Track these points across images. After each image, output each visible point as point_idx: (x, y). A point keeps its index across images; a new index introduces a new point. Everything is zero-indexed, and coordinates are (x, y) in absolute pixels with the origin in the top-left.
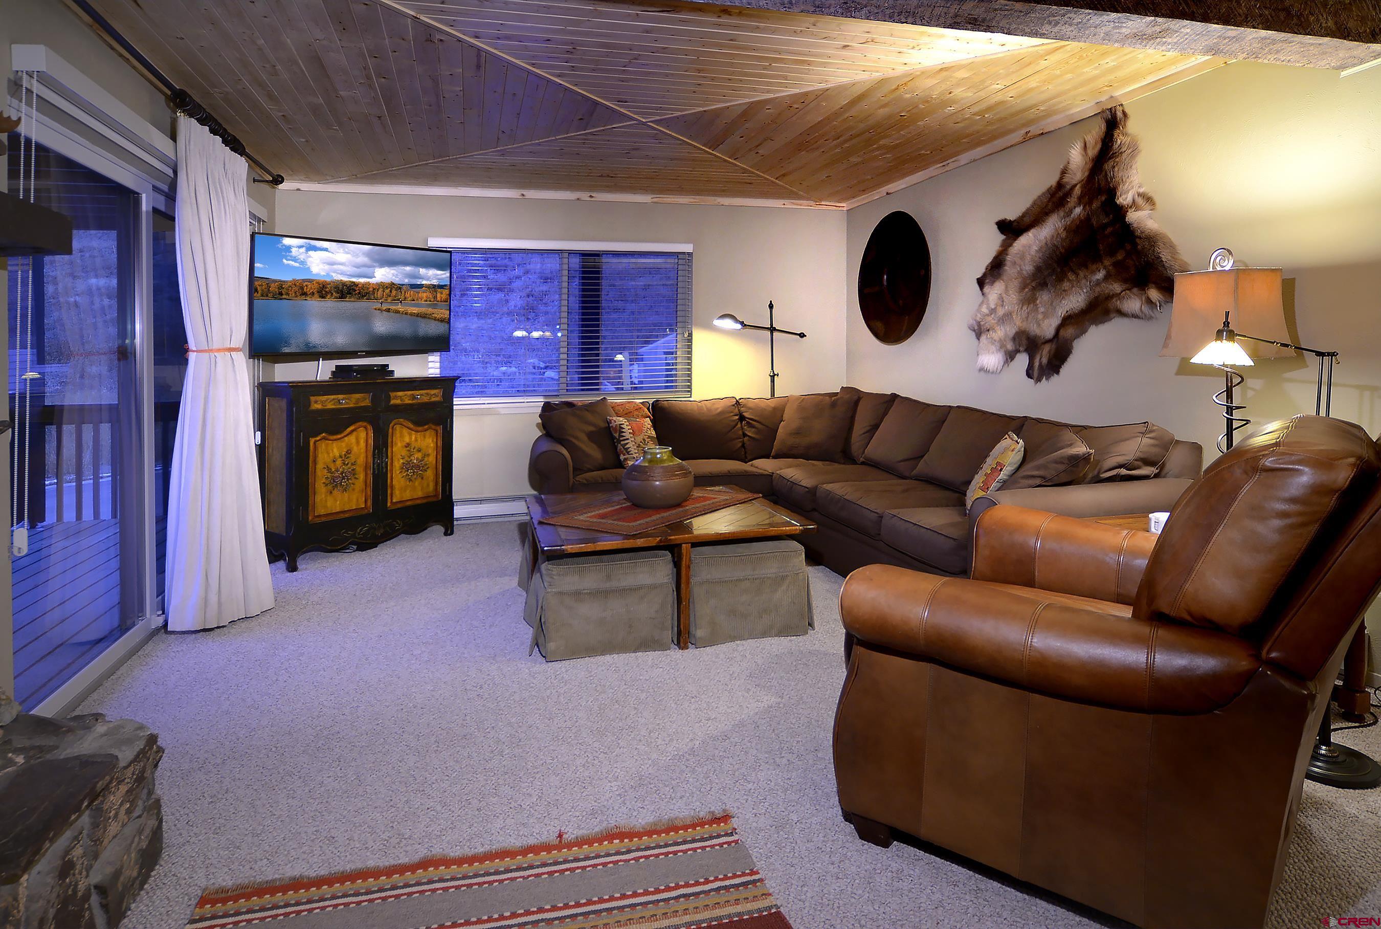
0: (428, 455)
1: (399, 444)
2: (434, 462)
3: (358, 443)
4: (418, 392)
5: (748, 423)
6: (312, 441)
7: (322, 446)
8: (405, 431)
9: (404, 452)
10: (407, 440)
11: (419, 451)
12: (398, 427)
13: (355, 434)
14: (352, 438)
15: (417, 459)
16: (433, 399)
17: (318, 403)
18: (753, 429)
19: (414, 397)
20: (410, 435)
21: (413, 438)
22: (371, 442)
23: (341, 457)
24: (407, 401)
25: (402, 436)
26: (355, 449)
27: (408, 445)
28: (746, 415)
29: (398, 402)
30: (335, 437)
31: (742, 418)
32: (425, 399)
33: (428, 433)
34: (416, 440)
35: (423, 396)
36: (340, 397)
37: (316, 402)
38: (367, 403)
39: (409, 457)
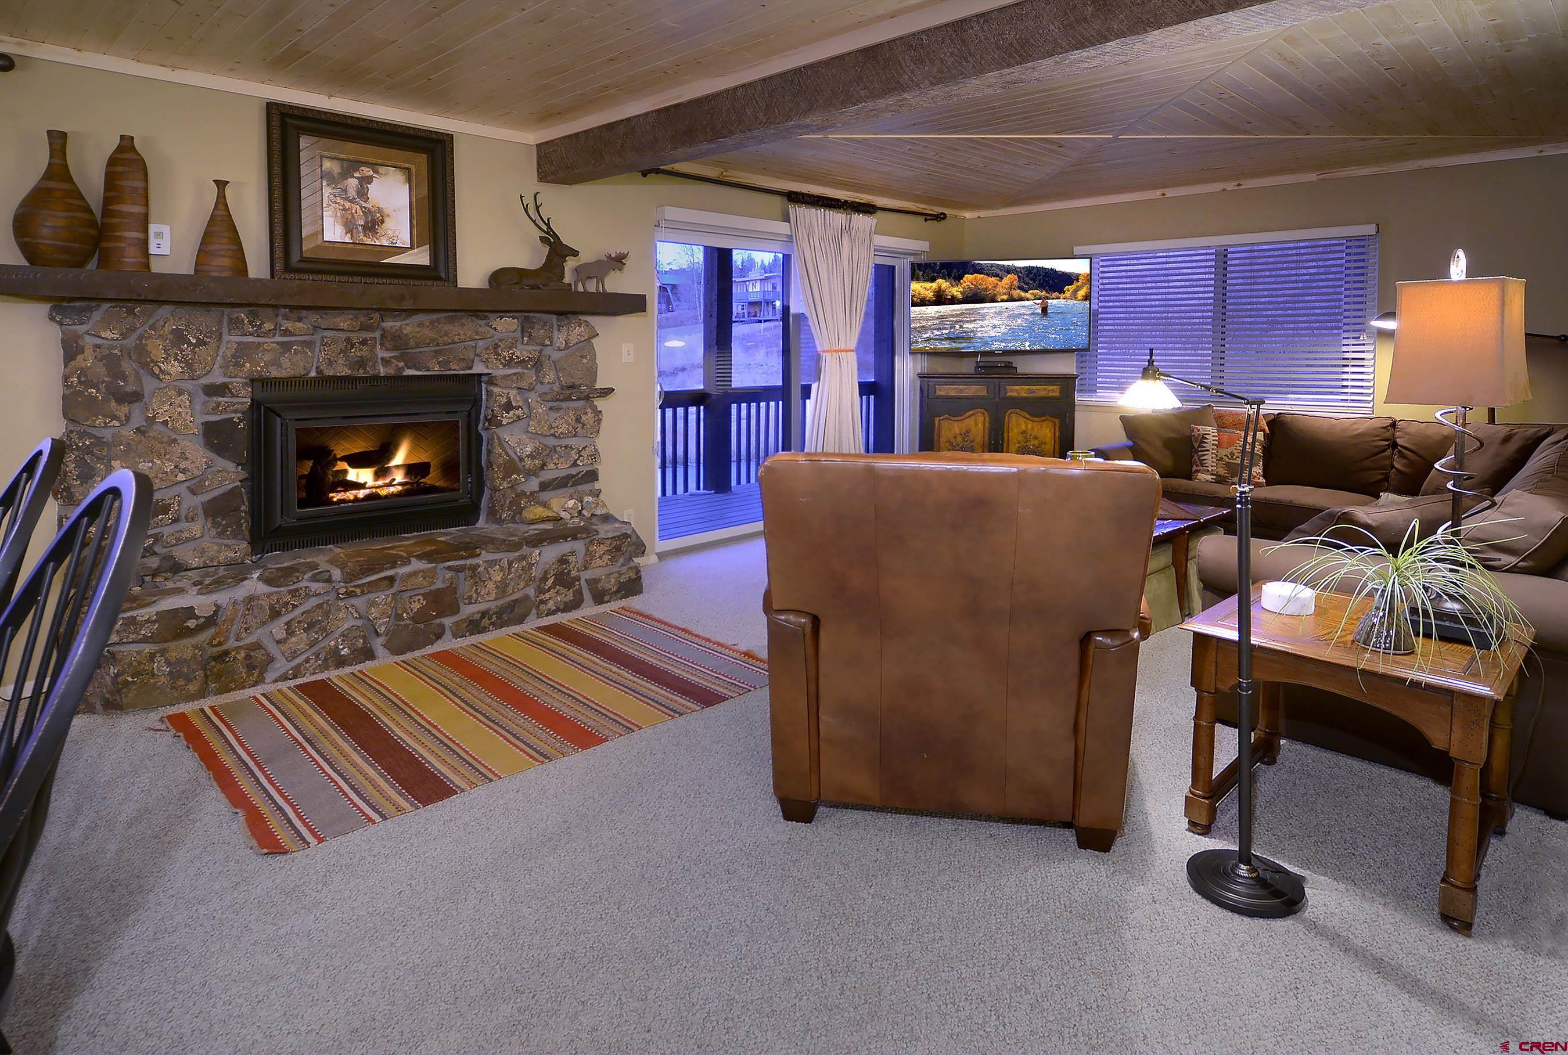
0: (1045, 443)
1: (1015, 431)
2: (1052, 449)
3: (976, 425)
4: (1034, 388)
5: (1400, 451)
6: (937, 420)
7: (945, 424)
8: (1022, 421)
9: (1020, 438)
10: (1023, 427)
11: (1036, 438)
12: (1014, 415)
13: (973, 417)
14: (971, 422)
15: (1034, 445)
16: (1050, 395)
17: (944, 390)
18: (1404, 461)
19: (1031, 391)
20: (1026, 423)
21: (1030, 426)
22: (987, 425)
23: (961, 434)
24: (1024, 394)
25: (1018, 425)
26: (973, 429)
27: (1024, 432)
28: (1399, 441)
29: (1015, 394)
30: (956, 418)
31: (1394, 445)
32: (1043, 394)
33: (1045, 424)
34: (1032, 428)
35: (1041, 391)
36: (961, 387)
37: (940, 390)
38: (984, 393)
39: (1025, 442)
